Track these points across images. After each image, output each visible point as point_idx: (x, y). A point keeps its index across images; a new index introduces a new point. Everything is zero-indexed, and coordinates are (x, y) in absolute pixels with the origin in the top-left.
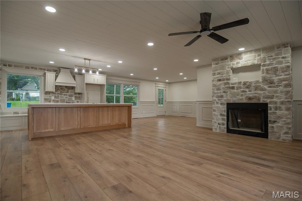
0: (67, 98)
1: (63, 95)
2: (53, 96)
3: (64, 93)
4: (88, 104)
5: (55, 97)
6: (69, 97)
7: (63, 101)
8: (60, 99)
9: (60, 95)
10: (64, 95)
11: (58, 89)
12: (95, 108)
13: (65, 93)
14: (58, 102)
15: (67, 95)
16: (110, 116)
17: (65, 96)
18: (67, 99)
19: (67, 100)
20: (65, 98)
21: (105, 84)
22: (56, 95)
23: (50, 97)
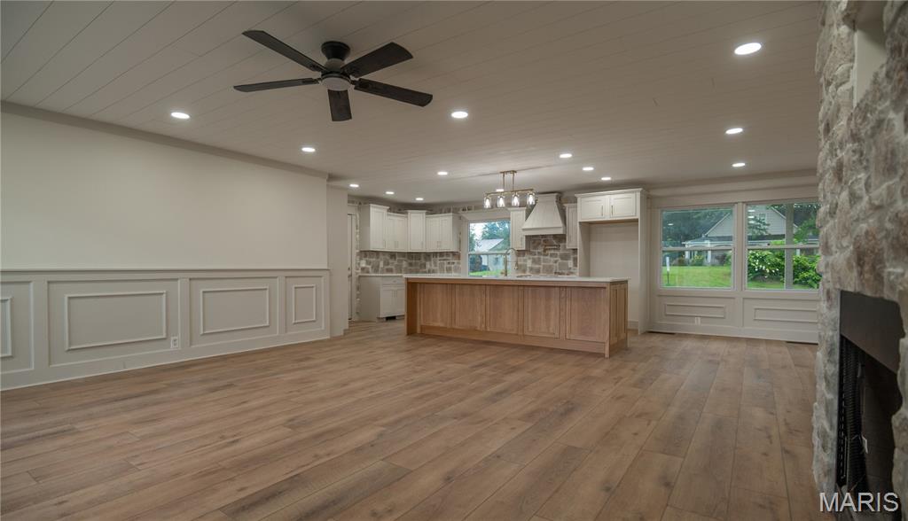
0: (556, 262)
1: (548, 257)
2: (530, 259)
3: (550, 252)
4: (506, 278)
5: (534, 261)
6: (560, 261)
7: (549, 270)
8: (544, 266)
9: (542, 257)
10: (552, 255)
11: (539, 244)
12: (516, 288)
13: (552, 252)
14: (538, 271)
15: (555, 255)
16: (553, 313)
17: (552, 259)
18: (558, 264)
19: (556, 267)
20: (551, 264)
21: (638, 216)
22: (536, 257)
23: (525, 261)
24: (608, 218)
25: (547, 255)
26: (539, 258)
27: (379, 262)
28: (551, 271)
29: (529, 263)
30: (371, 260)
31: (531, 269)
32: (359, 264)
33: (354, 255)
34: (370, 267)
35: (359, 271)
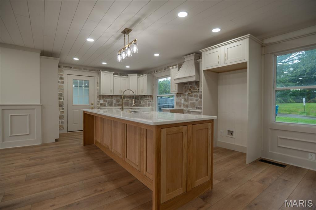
0: (197, 100)
1: (193, 97)
2: (183, 98)
3: (193, 94)
5: (185, 100)
8: (190, 103)
9: (189, 97)
10: (195, 96)
11: (188, 89)
13: (195, 94)
14: (188, 106)
15: (197, 96)
17: (195, 98)
18: (198, 102)
19: (197, 104)
20: (195, 101)
21: (247, 60)
22: (186, 97)
23: (181, 100)
24: (222, 65)
25: (192, 96)
26: (188, 98)
27: (113, 101)
28: (194, 106)
29: (183, 101)
30: (108, 100)
31: (184, 105)
32: (99, 101)
33: (96, 97)
34: (107, 103)
35: (99, 105)
